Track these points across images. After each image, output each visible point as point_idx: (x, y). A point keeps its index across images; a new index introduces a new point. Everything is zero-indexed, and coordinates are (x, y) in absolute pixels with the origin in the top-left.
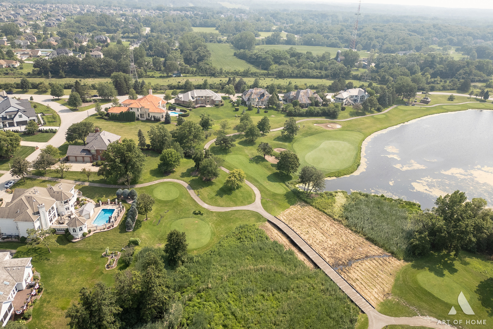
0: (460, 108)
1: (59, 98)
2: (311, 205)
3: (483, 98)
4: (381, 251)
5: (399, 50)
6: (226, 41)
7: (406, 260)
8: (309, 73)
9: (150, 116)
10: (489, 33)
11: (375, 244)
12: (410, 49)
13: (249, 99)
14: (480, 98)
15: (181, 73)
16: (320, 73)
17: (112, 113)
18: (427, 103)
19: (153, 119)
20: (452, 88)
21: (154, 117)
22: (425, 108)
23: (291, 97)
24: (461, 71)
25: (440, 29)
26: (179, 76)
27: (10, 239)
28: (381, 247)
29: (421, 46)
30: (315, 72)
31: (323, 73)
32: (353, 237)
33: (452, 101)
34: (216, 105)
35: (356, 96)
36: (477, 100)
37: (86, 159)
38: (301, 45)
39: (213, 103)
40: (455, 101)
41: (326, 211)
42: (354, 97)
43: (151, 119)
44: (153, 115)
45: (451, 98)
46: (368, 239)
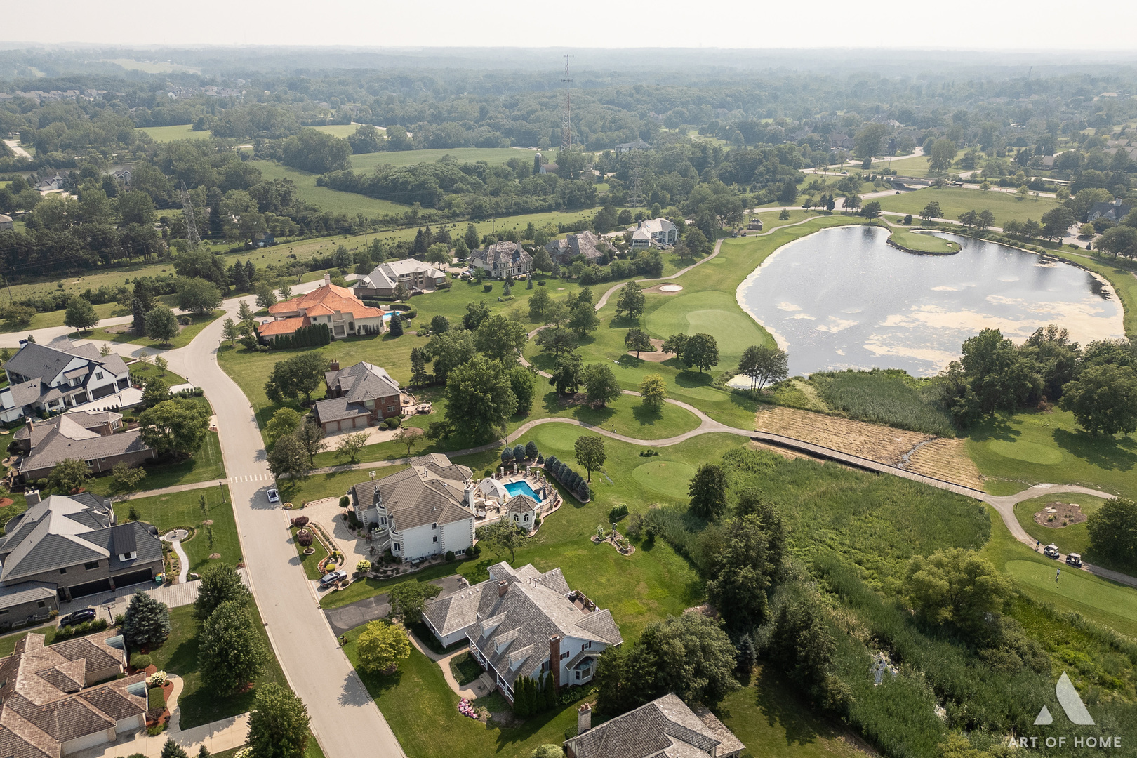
0: (808, 230)
1: (87, 329)
2: (780, 405)
3: (825, 208)
4: (921, 435)
5: (618, 141)
6: (256, 155)
7: (959, 437)
8: (526, 202)
9: (357, 328)
10: (728, 96)
11: (909, 429)
12: (634, 138)
13: (495, 266)
14: (821, 208)
15: (273, 235)
16: (544, 200)
17: (277, 336)
18: (759, 228)
19: (363, 332)
20: (769, 199)
21: (365, 327)
22: (764, 238)
23: (562, 251)
24: (761, 169)
25: (650, 95)
26: (274, 244)
27: (426, 564)
28: (919, 430)
29: (648, 131)
30: (535, 201)
31: (550, 199)
32: (874, 429)
33: (786, 219)
34: (442, 287)
35: (661, 233)
36: (820, 213)
37: (359, 422)
38: (424, 148)
39: (431, 283)
40: (791, 220)
41: (807, 407)
42: (658, 235)
43: (359, 332)
44: (362, 323)
45: (784, 216)
46: (894, 425)
